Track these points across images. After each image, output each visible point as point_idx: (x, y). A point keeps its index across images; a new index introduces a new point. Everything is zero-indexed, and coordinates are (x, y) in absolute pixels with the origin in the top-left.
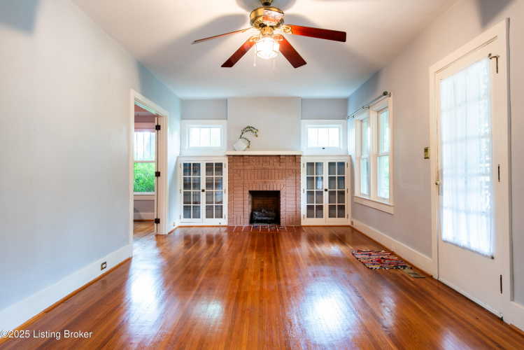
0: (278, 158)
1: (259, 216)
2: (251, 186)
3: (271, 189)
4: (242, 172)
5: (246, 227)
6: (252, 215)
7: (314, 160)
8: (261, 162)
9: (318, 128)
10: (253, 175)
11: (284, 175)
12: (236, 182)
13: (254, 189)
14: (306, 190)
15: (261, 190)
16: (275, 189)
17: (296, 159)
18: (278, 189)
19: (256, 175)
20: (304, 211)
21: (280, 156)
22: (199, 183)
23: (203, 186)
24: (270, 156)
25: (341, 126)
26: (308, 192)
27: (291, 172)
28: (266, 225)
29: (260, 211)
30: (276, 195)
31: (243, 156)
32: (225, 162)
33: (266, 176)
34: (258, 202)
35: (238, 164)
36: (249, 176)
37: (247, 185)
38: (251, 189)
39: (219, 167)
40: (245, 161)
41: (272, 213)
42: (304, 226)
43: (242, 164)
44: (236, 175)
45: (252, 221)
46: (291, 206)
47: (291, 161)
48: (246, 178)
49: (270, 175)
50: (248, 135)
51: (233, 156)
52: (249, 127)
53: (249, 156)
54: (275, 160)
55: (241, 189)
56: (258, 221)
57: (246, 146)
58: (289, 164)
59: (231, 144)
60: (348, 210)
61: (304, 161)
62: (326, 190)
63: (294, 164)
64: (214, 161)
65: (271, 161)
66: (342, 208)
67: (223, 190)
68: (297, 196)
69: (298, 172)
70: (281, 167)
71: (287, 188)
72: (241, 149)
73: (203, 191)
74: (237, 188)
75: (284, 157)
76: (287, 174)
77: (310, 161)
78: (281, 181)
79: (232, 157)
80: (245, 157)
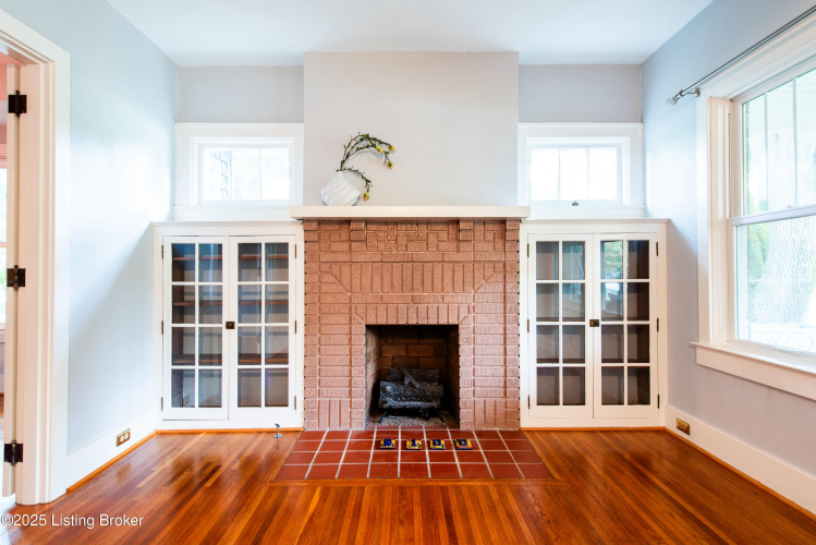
0: (452, 229)
1: (396, 397)
2: (372, 314)
3: (433, 322)
4: (346, 270)
5: (359, 435)
6: (376, 391)
7: (558, 235)
8: (402, 240)
9: (559, 147)
10: (377, 280)
11: (469, 278)
12: (328, 299)
13: (382, 321)
14: (534, 324)
15: (402, 322)
16: (443, 321)
17: (504, 228)
18: (453, 321)
19: (387, 280)
20: (528, 384)
21: (456, 222)
22: (219, 304)
23: (230, 311)
24: (429, 222)
25: (624, 141)
26: (538, 327)
27: (489, 271)
28: (416, 422)
29: (399, 380)
30: (445, 338)
31: (347, 221)
32: (296, 239)
33: (417, 282)
34: (393, 351)
35: (334, 247)
36: (366, 282)
37: (361, 309)
38: (372, 321)
39: (279, 253)
40: (354, 236)
41: (434, 388)
42: (531, 431)
43: (345, 246)
44: (327, 278)
45: (376, 409)
46: (490, 370)
47: (489, 236)
48: (356, 288)
49: (428, 280)
50: (363, 161)
51: (321, 222)
52: (367, 137)
53: (368, 221)
54: (444, 235)
55: (344, 319)
56: (393, 412)
57: (356, 193)
58: (485, 248)
59: (312, 188)
60: (659, 383)
61: (528, 237)
62: (595, 323)
63: (499, 245)
64: (263, 238)
65: (432, 239)
66: (642, 377)
67: (291, 325)
68: (508, 340)
69: (509, 271)
70: (460, 257)
71: (479, 317)
72: (343, 202)
73: (230, 325)
74: (332, 319)
75: (469, 226)
76: (478, 275)
77: (548, 236)
78: (460, 298)
79: (314, 226)
80: (353, 226)
